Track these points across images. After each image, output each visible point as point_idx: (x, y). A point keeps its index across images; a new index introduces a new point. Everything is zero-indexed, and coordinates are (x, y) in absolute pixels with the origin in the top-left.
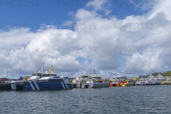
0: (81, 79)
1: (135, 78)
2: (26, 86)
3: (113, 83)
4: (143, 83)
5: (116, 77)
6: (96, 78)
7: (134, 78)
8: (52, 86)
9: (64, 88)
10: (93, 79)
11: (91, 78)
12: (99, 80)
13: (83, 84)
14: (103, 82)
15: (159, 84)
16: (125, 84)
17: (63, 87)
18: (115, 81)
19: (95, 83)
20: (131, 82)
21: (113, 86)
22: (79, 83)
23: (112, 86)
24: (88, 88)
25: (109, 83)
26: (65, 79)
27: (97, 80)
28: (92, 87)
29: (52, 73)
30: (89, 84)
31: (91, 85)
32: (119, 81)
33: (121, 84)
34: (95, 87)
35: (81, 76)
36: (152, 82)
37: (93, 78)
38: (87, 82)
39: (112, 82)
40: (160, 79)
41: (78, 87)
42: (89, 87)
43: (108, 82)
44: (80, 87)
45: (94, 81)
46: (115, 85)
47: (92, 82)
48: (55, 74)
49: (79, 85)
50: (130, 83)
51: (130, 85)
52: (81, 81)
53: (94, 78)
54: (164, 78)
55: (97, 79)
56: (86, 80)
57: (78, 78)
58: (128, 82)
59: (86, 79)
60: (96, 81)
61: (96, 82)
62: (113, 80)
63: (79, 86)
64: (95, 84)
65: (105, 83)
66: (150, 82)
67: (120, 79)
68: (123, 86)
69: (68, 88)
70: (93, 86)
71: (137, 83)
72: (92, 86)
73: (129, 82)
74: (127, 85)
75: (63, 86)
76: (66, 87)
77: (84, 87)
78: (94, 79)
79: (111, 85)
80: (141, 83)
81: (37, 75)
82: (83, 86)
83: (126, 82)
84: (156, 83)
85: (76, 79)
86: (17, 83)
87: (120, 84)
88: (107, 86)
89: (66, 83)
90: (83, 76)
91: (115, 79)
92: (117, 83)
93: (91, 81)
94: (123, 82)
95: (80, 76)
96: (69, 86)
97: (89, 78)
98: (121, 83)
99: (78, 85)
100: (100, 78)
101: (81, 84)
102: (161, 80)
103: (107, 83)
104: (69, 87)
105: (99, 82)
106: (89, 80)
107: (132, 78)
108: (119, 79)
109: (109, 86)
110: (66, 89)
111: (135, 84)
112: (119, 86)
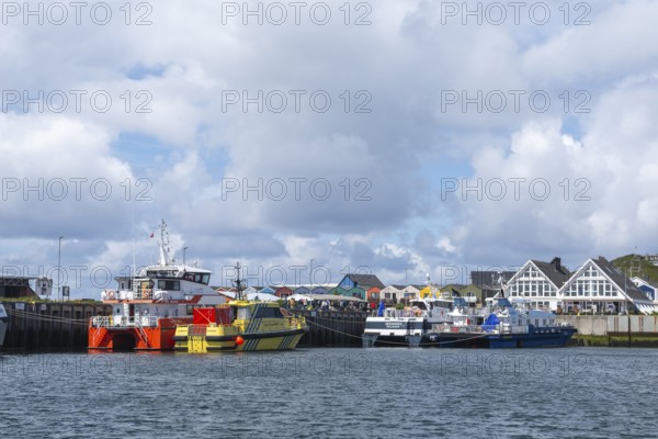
3: (117, 320)
4: (426, 325)
15: (561, 338)
16: (214, 330)
18: (132, 308)
21: (114, 349)
23: (102, 347)
32: (168, 302)
33: (181, 331)
36: (492, 321)
40: (591, 297)
46: (124, 341)
50: (267, 325)
51: (263, 344)
54: (621, 296)
62: (123, 294)
66: (480, 321)
68: (197, 345)
74: (228, 345)
79: (94, 339)
80: (410, 326)
83: (221, 315)
84: (524, 329)
87: (168, 329)
91: (135, 284)
92: (145, 322)
94: (199, 317)
98: (185, 322)
102: (600, 304)
108: (169, 282)
111: (367, 330)
112: (157, 344)
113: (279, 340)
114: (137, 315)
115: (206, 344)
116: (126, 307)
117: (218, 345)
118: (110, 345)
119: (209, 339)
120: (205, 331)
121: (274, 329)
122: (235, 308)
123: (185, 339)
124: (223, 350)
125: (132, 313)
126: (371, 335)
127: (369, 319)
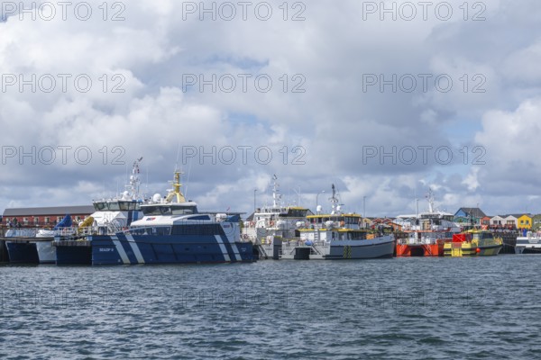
0: (279, 222)
1: (525, 218)
2: (101, 250)
3: (412, 241)
5: (426, 217)
6: (340, 219)
7: (518, 216)
8: (187, 249)
9: (227, 258)
10: (328, 223)
11: (320, 220)
12: (353, 228)
13: (288, 245)
14: (369, 237)
16: (465, 245)
17: (222, 254)
18: (419, 234)
19: (337, 239)
20: (490, 236)
21: (412, 255)
22: (270, 238)
23: (405, 254)
24: (308, 259)
25: (395, 241)
26: (229, 223)
27: (344, 229)
28: (327, 258)
29: (180, 201)
30: (313, 245)
31: (319, 248)
32: (439, 231)
33: (448, 246)
34: (336, 255)
35: (277, 210)
37: (327, 219)
38: (303, 237)
39: (405, 235)
41: (266, 258)
42: (311, 256)
43: (390, 238)
44: (276, 257)
45: (333, 233)
46: (418, 251)
47: (323, 236)
48: (193, 204)
49: (272, 247)
50: (487, 243)
51: (487, 252)
52: (277, 232)
53: (333, 219)
55: (343, 226)
56: (301, 227)
57: (263, 219)
58: (476, 240)
59: (299, 223)
60: (341, 233)
61: (340, 238)
62: (414, 228)
63: (270, 253)
64: (337, 242)
65: (378, 241)
67: (444, 223)
68: (457, 253)
69: (238, 257)
70: (328, 253)
71: (527, 242)
72: (327, 251)
73: (484, 236)
74: (473, 252)
75: (223, 249)
76: (231, 254)
77: (292, 257)
78: (331, 225)
79: (400, 251)
81: (117, 207)
82: (288, 253)
83: (468, 238)
85: (254, 224)
86: (62, 238)
87: (441, 245)
88: (386, 253)
89: (231, 240)
90: (286, 212)
91: (421, 223)
92: (428, 241)
93: (319, 232)
94: (457, 239)
95: (274, 210)
96: (244, 250)
97: (312, 220)
98: (448, 241)
99: (264, 247)
100: (355, 220)
101: (281, 246)
103: (385, 239)
104: (241, 254)
105: (355, 235)
106: (313, 228)
107: (511, 218)
108: (437, 221)
109: (395, 255)
110: (233, 261)
111: (517, 245)
112: (436, 253)
113: (493, 250)
114: (423, 238)
115: (462, 252)
116: (416, 234)
117: (469, 253)
118: (409, 253)
119: (464, 250)
120: (460, 245)
121: (491, 245)
122: (472, 234)
123: (450, 250)
124: (471, 255)
125: (420, 237)
126: (520, 247)
127: (518, 238)
